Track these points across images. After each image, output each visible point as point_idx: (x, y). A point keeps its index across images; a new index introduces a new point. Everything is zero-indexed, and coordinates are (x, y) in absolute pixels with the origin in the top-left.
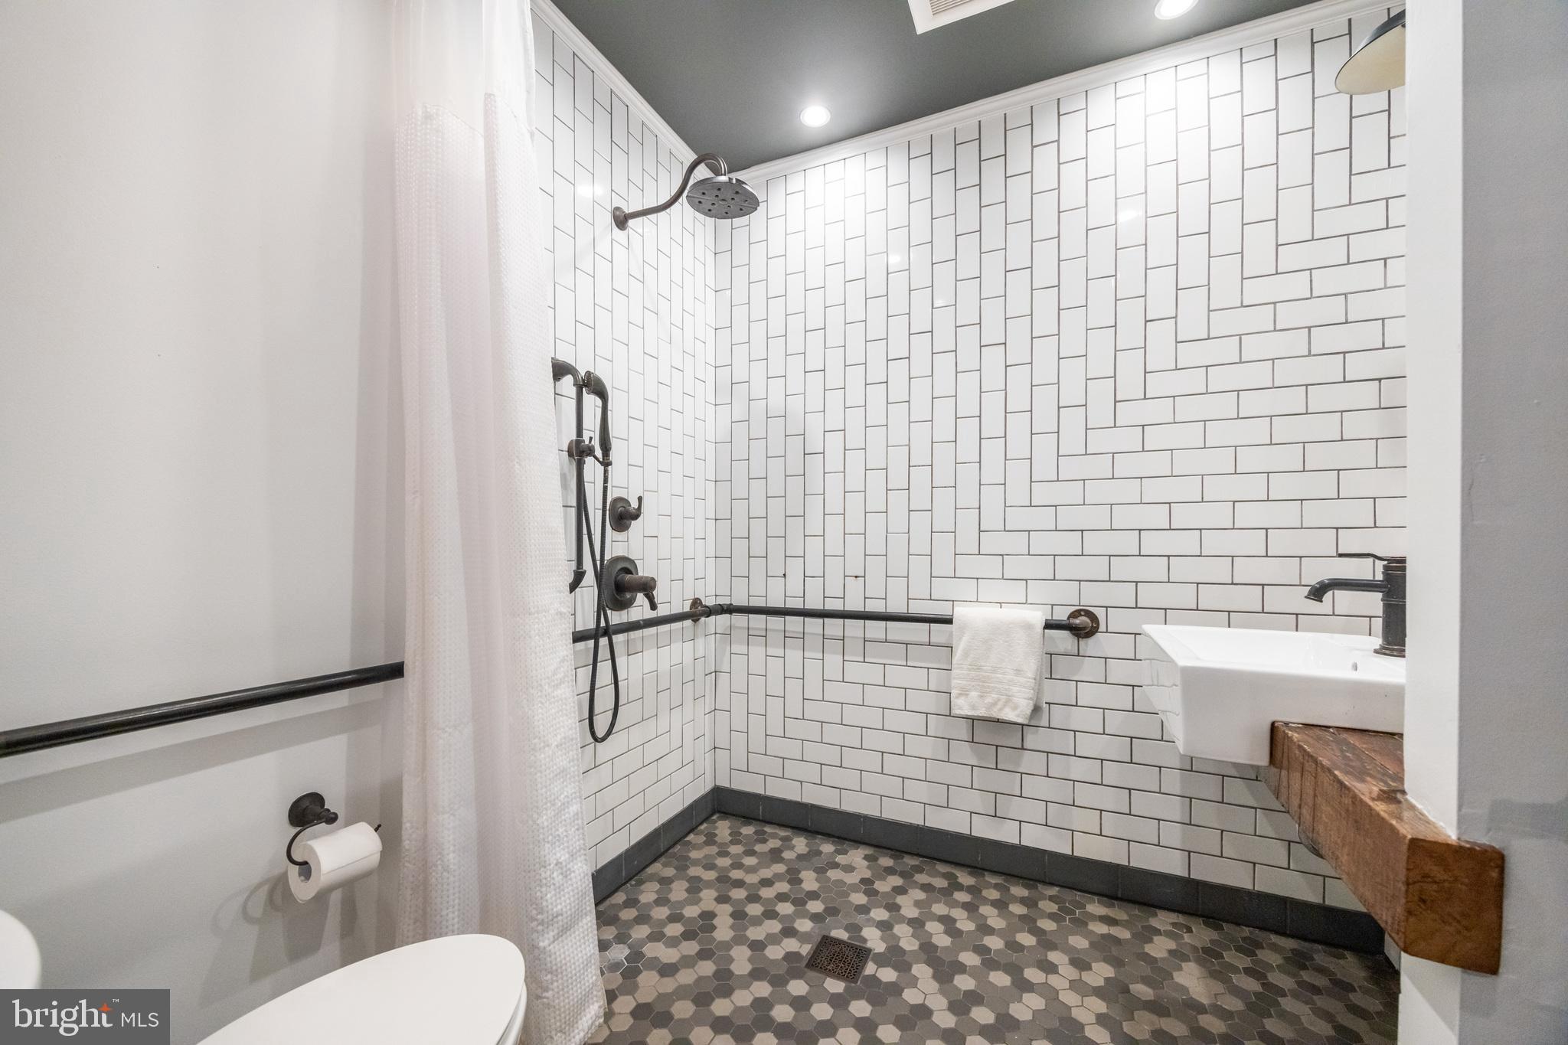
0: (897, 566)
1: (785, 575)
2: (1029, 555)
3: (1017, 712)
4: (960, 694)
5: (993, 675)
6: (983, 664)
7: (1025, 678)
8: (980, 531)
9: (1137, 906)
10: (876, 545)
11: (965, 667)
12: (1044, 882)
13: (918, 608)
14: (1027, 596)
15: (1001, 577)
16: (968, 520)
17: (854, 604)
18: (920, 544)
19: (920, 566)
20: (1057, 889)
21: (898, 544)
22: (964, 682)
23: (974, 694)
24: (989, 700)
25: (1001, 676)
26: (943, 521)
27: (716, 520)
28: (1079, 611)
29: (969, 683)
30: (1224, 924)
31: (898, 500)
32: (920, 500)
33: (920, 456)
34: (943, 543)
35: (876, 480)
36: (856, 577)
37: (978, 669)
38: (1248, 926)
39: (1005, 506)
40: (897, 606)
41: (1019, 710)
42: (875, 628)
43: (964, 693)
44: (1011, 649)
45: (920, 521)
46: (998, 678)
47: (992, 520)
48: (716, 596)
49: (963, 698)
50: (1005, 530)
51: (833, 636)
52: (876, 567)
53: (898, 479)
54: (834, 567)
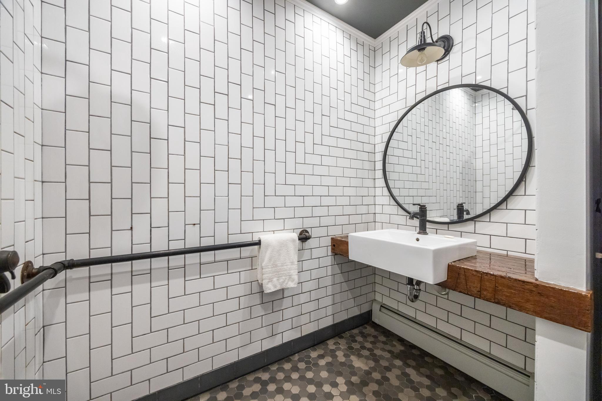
0: (221, 216)
1: (132, 228)
2: (285, 207)
3: (294, 283)
4: (269, 282)
5: (282, 267)
6: (278, 263)
7: (295, 265)
8: (265, 196)
9: (321, 344)
10: (207, 203)
11: (270, 267)
12: (292, 355)
13: (233, 240)
14: (284, 226)
15: (274, 218)
16: (259, 189)
17: (192, 242)
18: (235, 202)
19: (234, 215)
20: (297, 354)
21: (222, 202)
22: (270, 275)
23: (275, 279)
24: (281, 280)
25: (286, 267)
26: (247, 190)
27: (43, 182)
28: (303, 231)
29: (272, 274)
30: (342, 335)
31: (222, 177)
32: (235, 178)
33: (235, 153)
34: (247, 203)
35: (208, 164)
36: (194, 224)
37: (276, 266)
38: (347, 331)
39: (275, 184)
40: (221, 241)
41: (295, 281)
42: (207, 256)
43: (270, 280)
44: (288, 253)
45: (235, 190)
46: (284, 268)
47: (270, 191)
48: (43, 254)
49: (270, 283)
50: (275, 196)
51: (175, 266)
52: (207, 217)
53: (222, 164)
54: (177, 220)
